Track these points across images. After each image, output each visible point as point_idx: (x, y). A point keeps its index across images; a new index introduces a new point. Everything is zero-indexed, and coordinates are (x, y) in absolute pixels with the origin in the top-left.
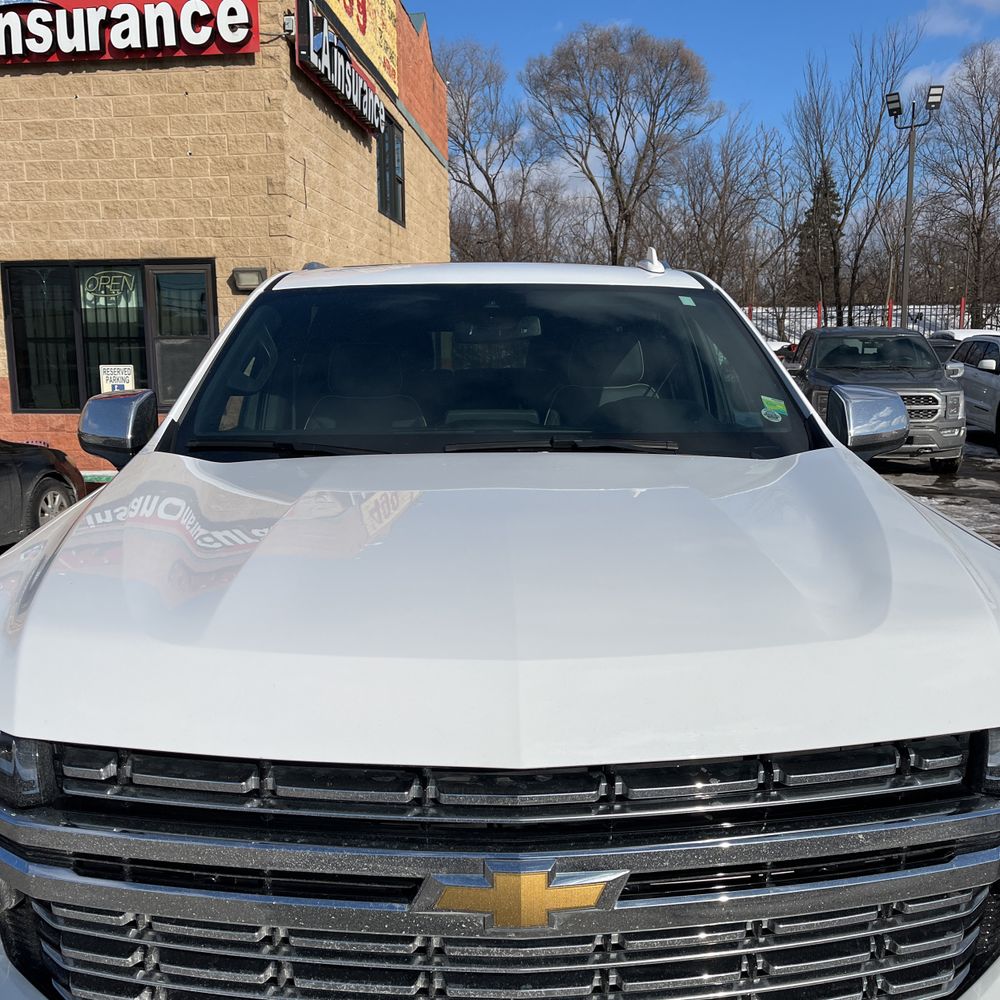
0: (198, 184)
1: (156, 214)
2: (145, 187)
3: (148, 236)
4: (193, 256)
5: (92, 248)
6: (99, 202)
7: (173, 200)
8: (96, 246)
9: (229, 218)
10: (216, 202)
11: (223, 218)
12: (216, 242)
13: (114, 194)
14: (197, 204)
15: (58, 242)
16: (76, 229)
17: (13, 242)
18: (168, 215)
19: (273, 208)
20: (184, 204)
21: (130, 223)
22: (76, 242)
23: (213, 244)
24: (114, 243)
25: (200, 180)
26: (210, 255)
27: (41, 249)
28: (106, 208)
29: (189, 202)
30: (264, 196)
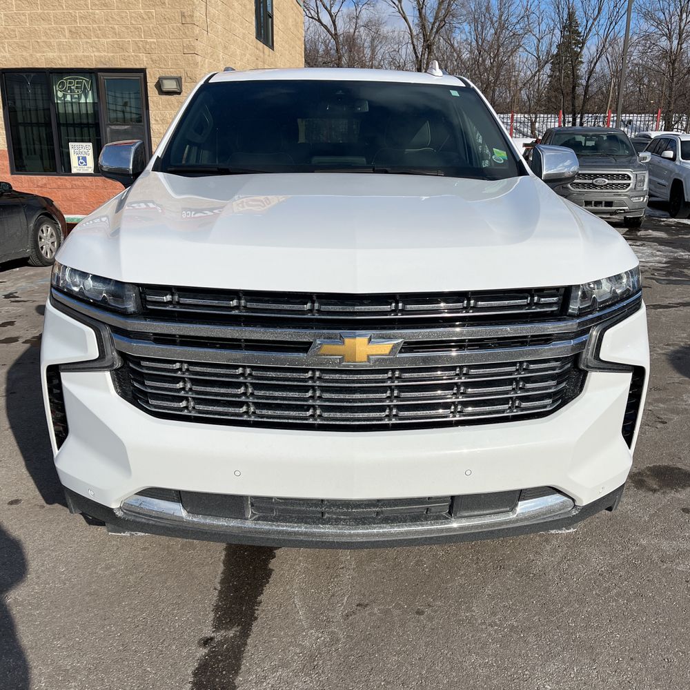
0: (134, 15)
1: (105, 36)
2: (97, 17)
3: (99, 51)
4: (131, 67)
5: (61, 59)
6: (65, 27)
7: (116, 27)
8: (64, 58)
9: (155, 40)
10: (146, 29)
11: (152, 40)
12: (146, 57)
13: (75, 21)
14: (133, 30)
15: (38, 55)
16: (49, 45)
17: (7, 55)
18: (112, 37)
19: (185, 34)
20: (123, 29)
21: (87, 42)
22: (50, 55)
23: (145, 59)
24: (76, 56)
25: (135, 13)
26: (142, 67)
27: (26, 60)
28: (70, 31)
29: (127, 28)
30: (179, 25)
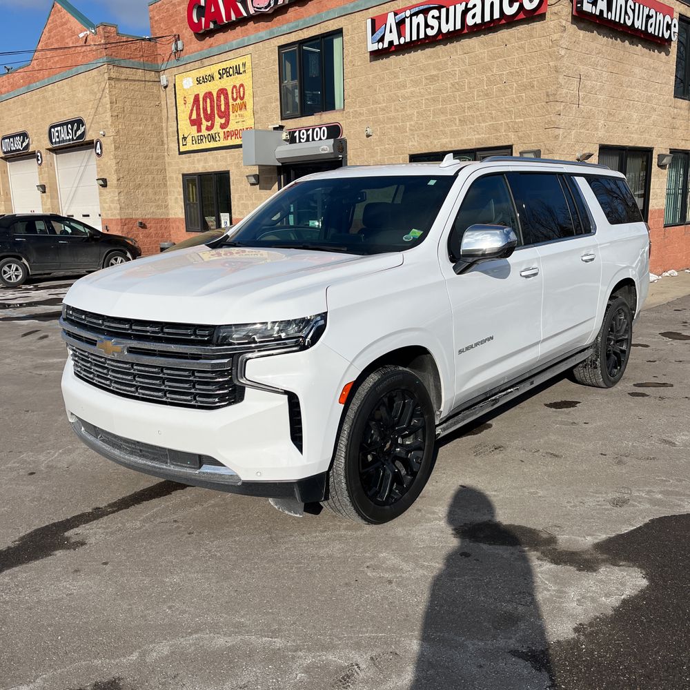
0: (507, 100)
1: (484, 121)
2: (480, 105)
3: (478, 134)
4: (501, 144)
5: (451, 144)
6: (457, 117)
7: (493, 112)
8: (453, 142)
9: (522, 120)
10: (517, 111)
11: (519, 120)
12: (514, 135)
13: (464, 111)
14: (506, 113)
15: (436, 142)
16: (444, 133)
17: (416, 144)
18: (490, 121)
19: (547, 111)
20: (499, 114)
21: (471, 128)
22: (444, 141)
23: (513, 137)
24: (462, 140)
25: (509, 98)
26: (510, 144)
27: (427, 145)
28: (460, 120)
29: (502, 112)
30: (543, 104)
